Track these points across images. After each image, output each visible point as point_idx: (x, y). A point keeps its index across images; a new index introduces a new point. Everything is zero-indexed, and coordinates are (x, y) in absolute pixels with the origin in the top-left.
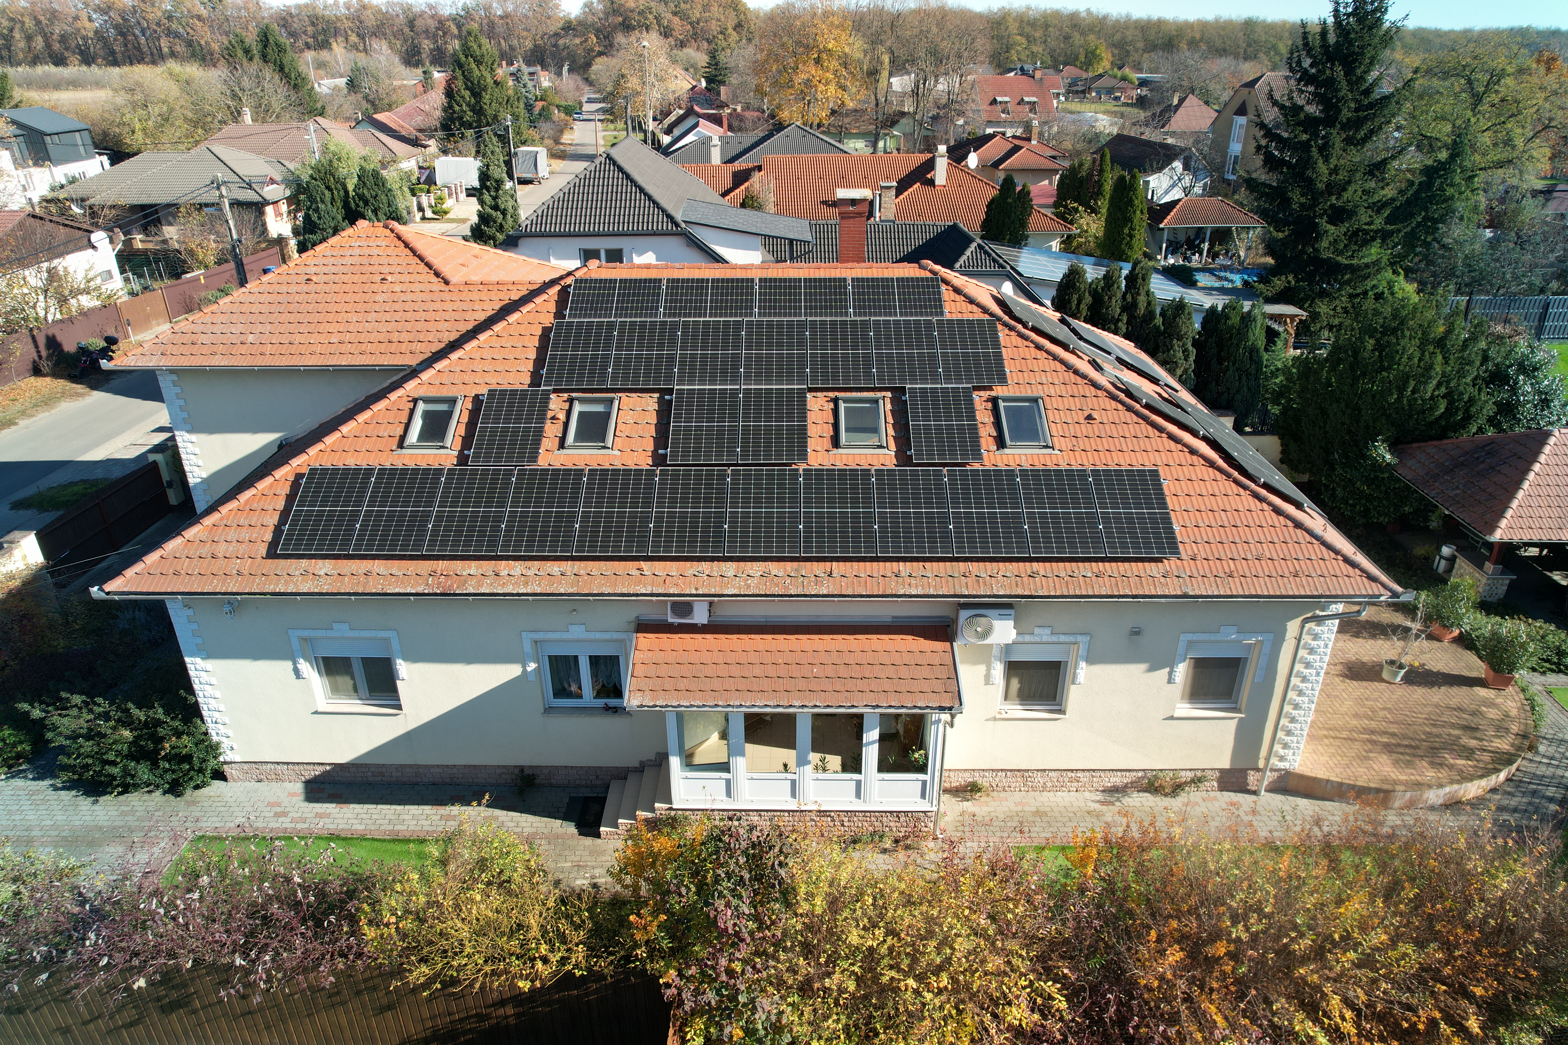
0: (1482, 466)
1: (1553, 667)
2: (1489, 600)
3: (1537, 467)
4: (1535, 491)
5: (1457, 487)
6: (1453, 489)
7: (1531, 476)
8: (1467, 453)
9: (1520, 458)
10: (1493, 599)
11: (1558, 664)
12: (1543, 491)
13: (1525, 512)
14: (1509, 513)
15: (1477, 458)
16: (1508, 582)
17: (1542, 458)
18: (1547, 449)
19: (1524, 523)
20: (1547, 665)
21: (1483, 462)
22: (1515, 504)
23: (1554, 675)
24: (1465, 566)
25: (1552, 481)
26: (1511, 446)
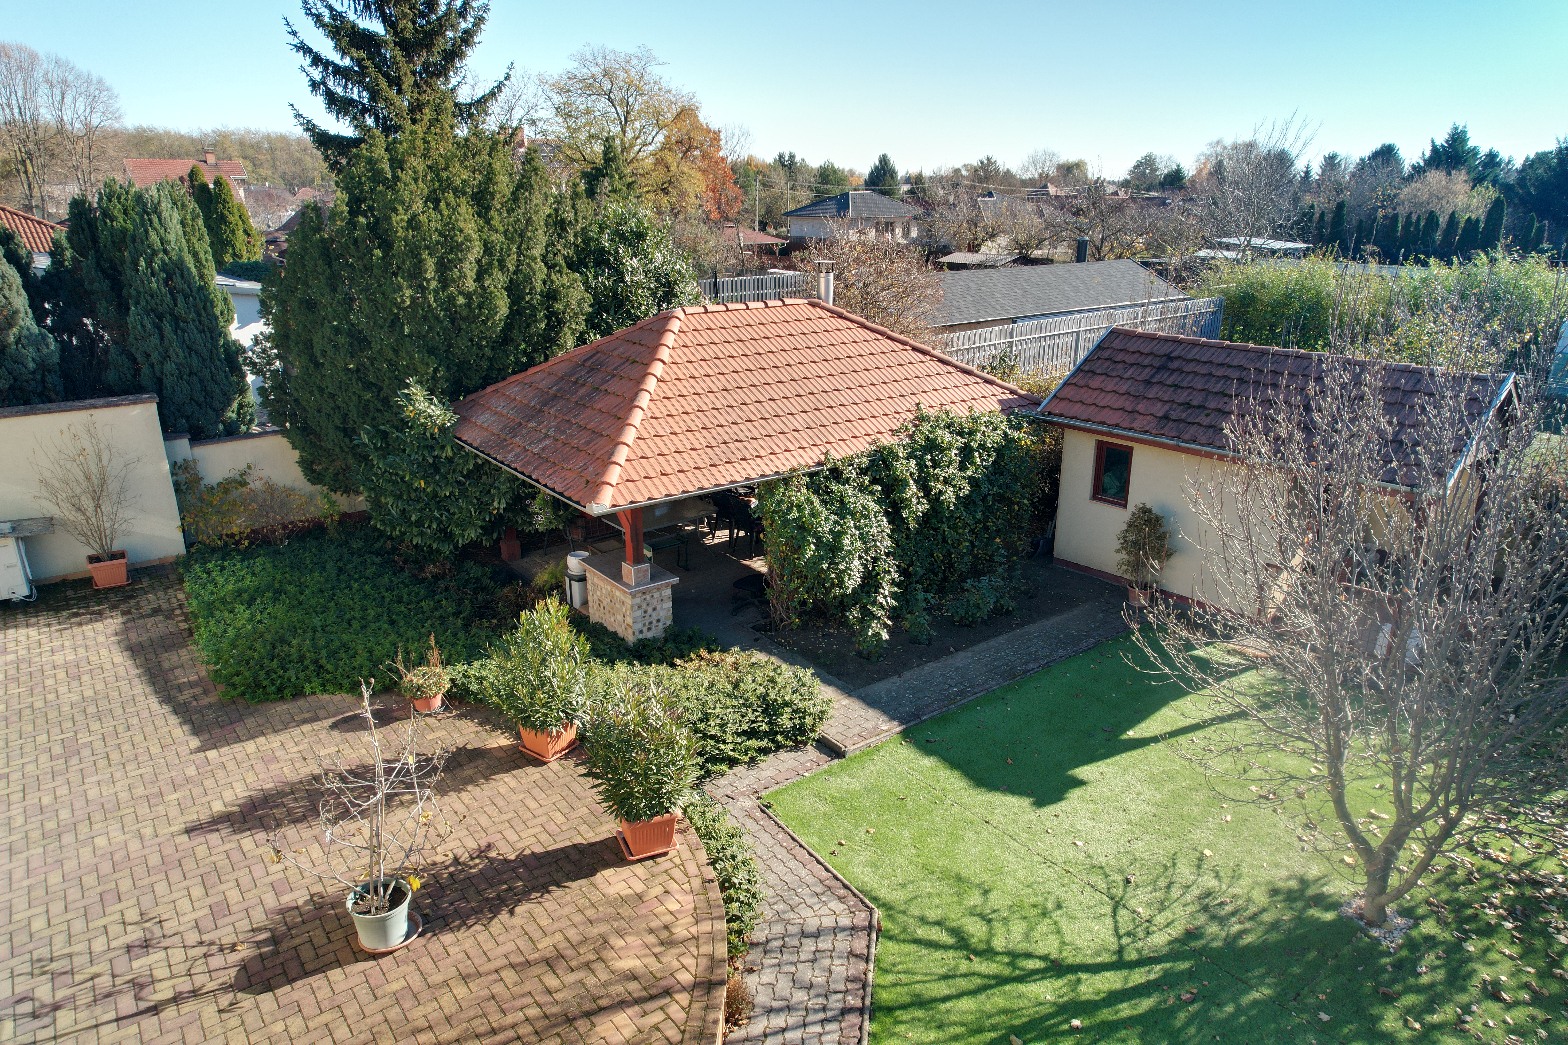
0: (582, 391)
1: (764, 743)
2: (650, 635)
3: (657, 369)
4: (660, 409)
5: (547, 436)
6: (540, 441)
7: (651, 384)
8: (562, 378)
9: (634, 362)
10: (657, 632)
11: (771, 734)
12: (674, 407)
13: (649, 448)
14: (622, 454)
15: (576, 382)
16: (668, 592)
17: (664, 353)
18: (670, 339)
19: (652, 467)
20: (753, 743)
21: (583, 385)
22: (630, 436)
23: (770, 759)
24: (601, 584)
25: (685, 387)
26: (622, 349)
